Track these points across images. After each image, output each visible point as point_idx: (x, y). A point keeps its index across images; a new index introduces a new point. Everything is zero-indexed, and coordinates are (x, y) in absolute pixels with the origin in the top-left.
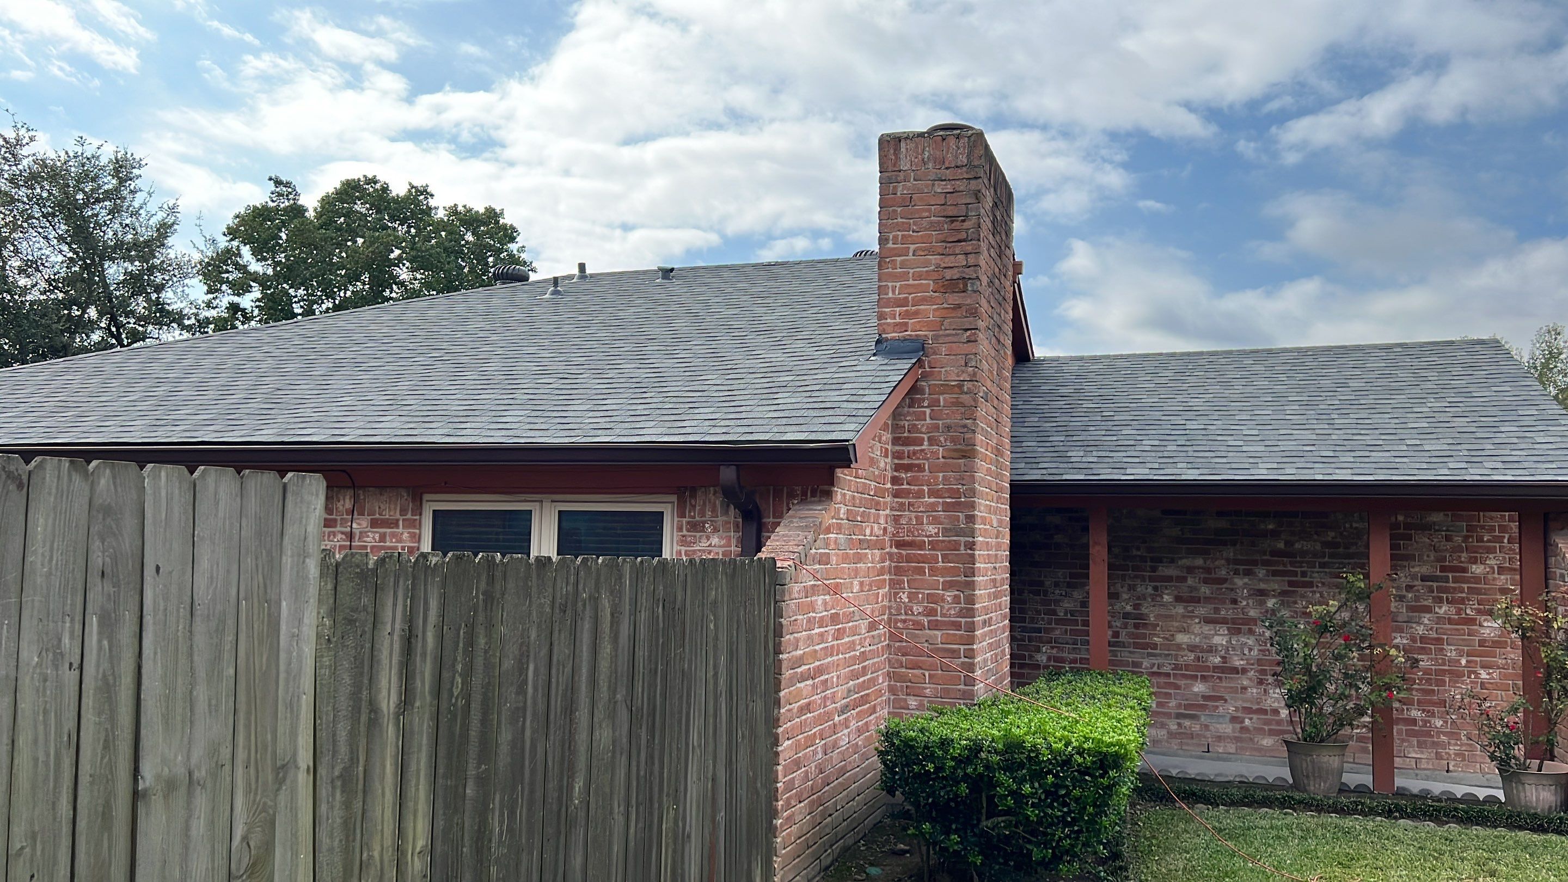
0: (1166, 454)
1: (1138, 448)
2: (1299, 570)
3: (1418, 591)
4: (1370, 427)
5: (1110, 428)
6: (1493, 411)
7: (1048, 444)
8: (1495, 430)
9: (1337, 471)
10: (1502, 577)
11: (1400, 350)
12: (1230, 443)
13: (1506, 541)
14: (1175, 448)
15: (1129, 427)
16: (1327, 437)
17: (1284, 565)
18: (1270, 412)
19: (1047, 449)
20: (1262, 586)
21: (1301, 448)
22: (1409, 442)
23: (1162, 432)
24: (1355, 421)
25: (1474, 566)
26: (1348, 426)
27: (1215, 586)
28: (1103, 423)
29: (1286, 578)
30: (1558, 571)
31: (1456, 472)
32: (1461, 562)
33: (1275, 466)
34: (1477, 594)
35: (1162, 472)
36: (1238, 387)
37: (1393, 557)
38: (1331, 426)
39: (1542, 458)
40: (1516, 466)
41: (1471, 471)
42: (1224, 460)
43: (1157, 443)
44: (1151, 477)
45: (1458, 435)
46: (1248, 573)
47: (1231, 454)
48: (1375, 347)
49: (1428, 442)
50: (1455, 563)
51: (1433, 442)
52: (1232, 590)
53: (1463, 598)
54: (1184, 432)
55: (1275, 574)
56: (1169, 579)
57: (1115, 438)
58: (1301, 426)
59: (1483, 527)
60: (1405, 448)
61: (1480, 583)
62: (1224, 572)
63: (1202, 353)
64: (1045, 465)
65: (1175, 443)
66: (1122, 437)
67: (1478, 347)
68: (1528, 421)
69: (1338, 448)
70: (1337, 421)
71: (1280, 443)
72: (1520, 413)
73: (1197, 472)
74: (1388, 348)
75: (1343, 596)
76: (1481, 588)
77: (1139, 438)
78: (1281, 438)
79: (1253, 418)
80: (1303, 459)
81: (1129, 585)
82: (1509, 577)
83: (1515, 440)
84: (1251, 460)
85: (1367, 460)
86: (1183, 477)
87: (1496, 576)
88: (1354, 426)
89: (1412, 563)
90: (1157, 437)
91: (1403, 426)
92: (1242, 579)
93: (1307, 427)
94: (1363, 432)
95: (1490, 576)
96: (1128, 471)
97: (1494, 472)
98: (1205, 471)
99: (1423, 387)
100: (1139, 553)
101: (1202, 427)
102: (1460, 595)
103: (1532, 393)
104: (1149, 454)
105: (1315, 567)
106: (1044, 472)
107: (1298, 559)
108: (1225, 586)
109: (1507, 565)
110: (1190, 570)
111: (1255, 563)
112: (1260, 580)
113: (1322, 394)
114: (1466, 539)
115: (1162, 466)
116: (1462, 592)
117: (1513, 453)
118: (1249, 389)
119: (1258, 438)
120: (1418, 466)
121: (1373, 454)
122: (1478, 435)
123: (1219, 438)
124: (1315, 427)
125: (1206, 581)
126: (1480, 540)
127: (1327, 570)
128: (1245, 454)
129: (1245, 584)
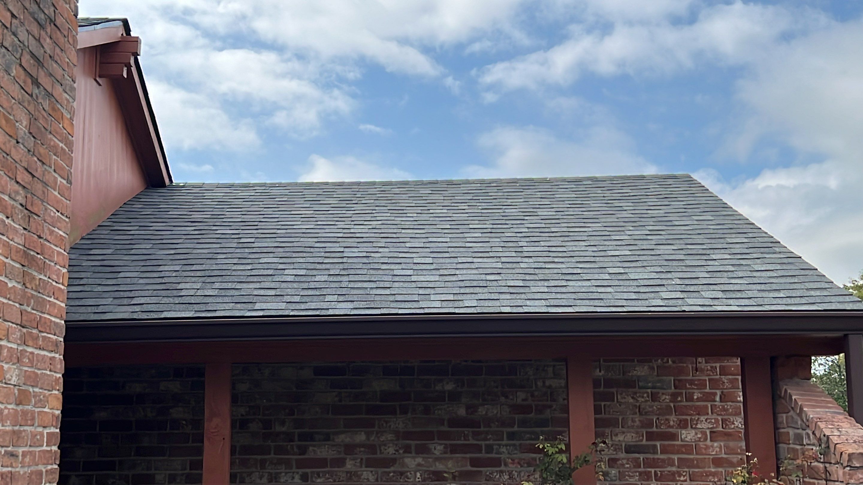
0: (312, 285)
1: (276, 278)
2: (483, 443)
3: (623, 465)
4: (565, 254)
5: (245, 255)
6: (699, 239)
7: (155, 275)
8: (705, 257)
9: (528, 303)
10: (716, 444)
11: (590, 182)
12: (396, 272)
13: (718, 398)
14: (325, 278)
15: (271, 255)
16: (514, 265)
17: (466, 438)
18: (448, 240)
19: (152, 281)
20: (440, 467)
21: (483, 277)
22: (611, 271)
23: (311, 260)
24: (547, 249)
25: (683, 432)
26: (540, 254)
27: (380, 470)
28: (238, 251)
29: (468, 456)
30: (791, 432)
31: (671, 302)
32: (670, 427)
33: (451, 297)
34: (688, 467)
35: (303, 306)
36: (412, 214)
37: (598, 423)
38: (519, 254)
39: (767, 287)
40: (739, 295)
41: (690, 301)
42: (387, 292)
43: (302, 272)
44: (286, 313)
45: (665, 263)
46: (422, 450)
47: (396, 285)
48: (564, 180)
49: (633, 270)
50: (664, 429)
51: (639, 270)
52: (402, 474)
53: (673, 474)
54: (340, 260)
55: (454, 449)
56: (322, 463)
57: (249, 267)
58: (484, 254)
59: (691, 382)
60: (607, 277)
61: (691, 453)
62: (391, 450)
63: (374, 183)
64: (142, 300)
65: (327, 272)
66: (259, 266)
67: (670, 181)
68: (738, 249)
69: (527, 277)
70: (525, 249)
71: (458, 272)
72: (730, 241)
73: (350, 305)
74: (577, 181)
75: (537, 476)
76: (692, 460)
77: (281, 266)
78: (460, 266)
79: (428, 245)
80: (486, 290)
81: (270, 474)
82: (722, 444)
83: (731, 268)
84: (421, 291)
85: (564, 290)
86: (331, 312)
87: (708, 442)
88: (545, 254)
89: (617, 430)
90: (304, 266)
91: (603, 254)
92: (414, 458)
93: (491, 254)
94: (556, 260)
95: (701, 444)
96: (258, 306)
97: (716, 302)
98: (362, 305)
99: (619, 216)
100: (284, 429)
101: (364, 254)
102: (669, 469)
103: (736, 222)
104: (290, 285)
105: (502, 440)
106: (137, 308)
107: (482, 429)
108: (392, 469)
109: (720, 429)
110: (350, 449)
111: (430, 436)
112: (437, 459)
113: (507, 222)
114: (674, 397)
115: (305, 299)
116: (673, 465)
117: (733, 281)
118: (425, 217)
119: (432, 267)
120: (625, 296)
121: (570, 283)
122: (688, 263)
123: (384, 267)
124: (500, 254)
125: (370, 463)
126: (690, 398)
127: (517, 443)
128: (414, 285)
129: (419, 465)
